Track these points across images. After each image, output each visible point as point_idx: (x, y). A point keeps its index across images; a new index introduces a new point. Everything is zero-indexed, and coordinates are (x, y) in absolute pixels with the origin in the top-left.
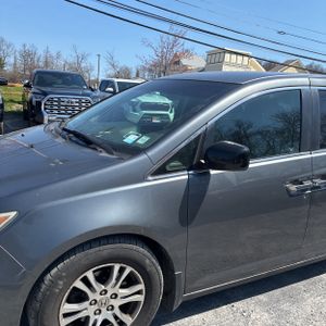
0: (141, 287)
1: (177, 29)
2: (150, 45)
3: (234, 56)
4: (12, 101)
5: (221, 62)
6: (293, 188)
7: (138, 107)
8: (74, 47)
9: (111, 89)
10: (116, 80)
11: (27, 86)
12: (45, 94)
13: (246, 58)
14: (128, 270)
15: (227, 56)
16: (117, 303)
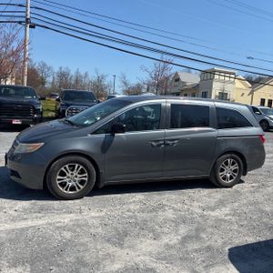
0: (86, 174)
4: (48, 110)
8: (96, 70)
11: (58, 100)
12: (68, 105)
14: (81, 167)
16: (77, 179)
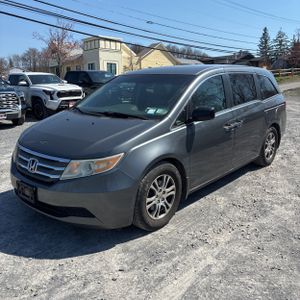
0: (174, 187)
1: (65, 23)
2: (41, 39)
3: (108, 43)
5: (97, 48)
6: (227, 127)
7: (55, 96)
9: (24, 83)
10: (27, 74)
13: (118, 44)
14: (169, 178)
15: (102, 42)
16: (165, 196)
